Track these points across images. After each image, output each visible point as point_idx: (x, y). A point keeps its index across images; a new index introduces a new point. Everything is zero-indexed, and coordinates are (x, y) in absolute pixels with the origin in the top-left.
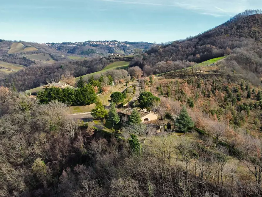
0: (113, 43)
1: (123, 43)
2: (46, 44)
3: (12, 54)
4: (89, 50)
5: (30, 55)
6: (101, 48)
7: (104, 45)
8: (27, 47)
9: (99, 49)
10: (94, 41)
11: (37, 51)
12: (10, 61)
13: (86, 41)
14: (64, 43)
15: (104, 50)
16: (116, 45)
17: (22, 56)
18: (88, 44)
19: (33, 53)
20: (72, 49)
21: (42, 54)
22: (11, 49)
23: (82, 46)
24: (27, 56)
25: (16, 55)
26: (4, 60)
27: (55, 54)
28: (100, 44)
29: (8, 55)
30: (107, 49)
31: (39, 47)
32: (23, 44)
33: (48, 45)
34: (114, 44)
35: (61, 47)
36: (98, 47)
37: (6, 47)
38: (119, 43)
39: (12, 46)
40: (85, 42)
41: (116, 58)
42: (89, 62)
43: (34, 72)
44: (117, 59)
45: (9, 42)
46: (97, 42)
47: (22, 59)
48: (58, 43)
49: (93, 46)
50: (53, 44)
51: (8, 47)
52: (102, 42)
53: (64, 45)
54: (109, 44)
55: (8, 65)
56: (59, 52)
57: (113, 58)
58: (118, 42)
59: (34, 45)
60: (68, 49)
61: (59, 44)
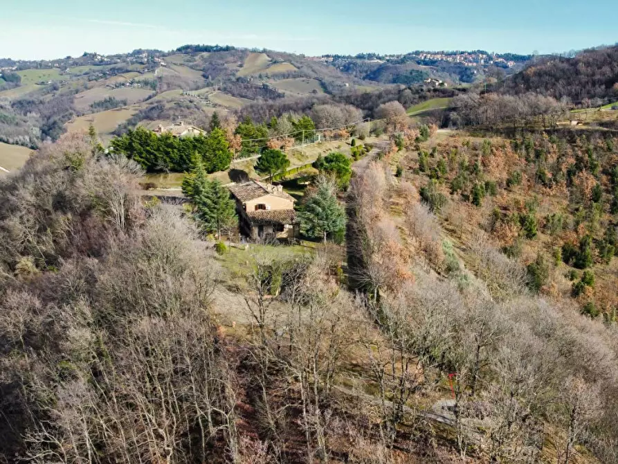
0: (473, 56)
1: (499, 56)
2: (323, 57)
3: (242, 77)
4: (411, 73)
5: (278, 81)
6: (443, 69)
7: (450, 63)
8: (275, 62)
9: (437, 71)
10: (429, 53)
11: (295, 72)
12: (236, 93)
13: (411, 51)
14: (360, 57)
15: (450, 75)
16: (482, 61)
17: (260, 83)
18: (413, 58)
19: (284, 76)
20: (375, 68)
21: (304, 78)
22: (245, 66)
23: (397, 62)
24: (271, 84)
25: (250, 79)
26: (225, 89)
27: (331, 79)
28: (442, 60)
29: (235, 80)
30: (458, 70)
31: (301, 63)
32: (268, 56)
33: (325, 59)
34: (476, 61)
35: (352, 65)
36: (437, 66)
37: (235, 62)
38: (490, 58)
39: (247, 60)
40: (409, 54)
41: (435, 90)
42: (374, 97)
43: (257, 116)
44: (437, 93)
45: (242, 51)
46: (438, 53)
47: (260, 88)
48: (347, 55)
49: (426, 63)
50: (336, 57)
51: (239, 63)
52: (448, 55)
53: (359, 61)
54: (465, 58)
55: (230, 101)
56: (342, 76)
57: (429, 91)
58: (488, 55)
59: (290, 58)
60: (365, 69)
61: (349, 57)
